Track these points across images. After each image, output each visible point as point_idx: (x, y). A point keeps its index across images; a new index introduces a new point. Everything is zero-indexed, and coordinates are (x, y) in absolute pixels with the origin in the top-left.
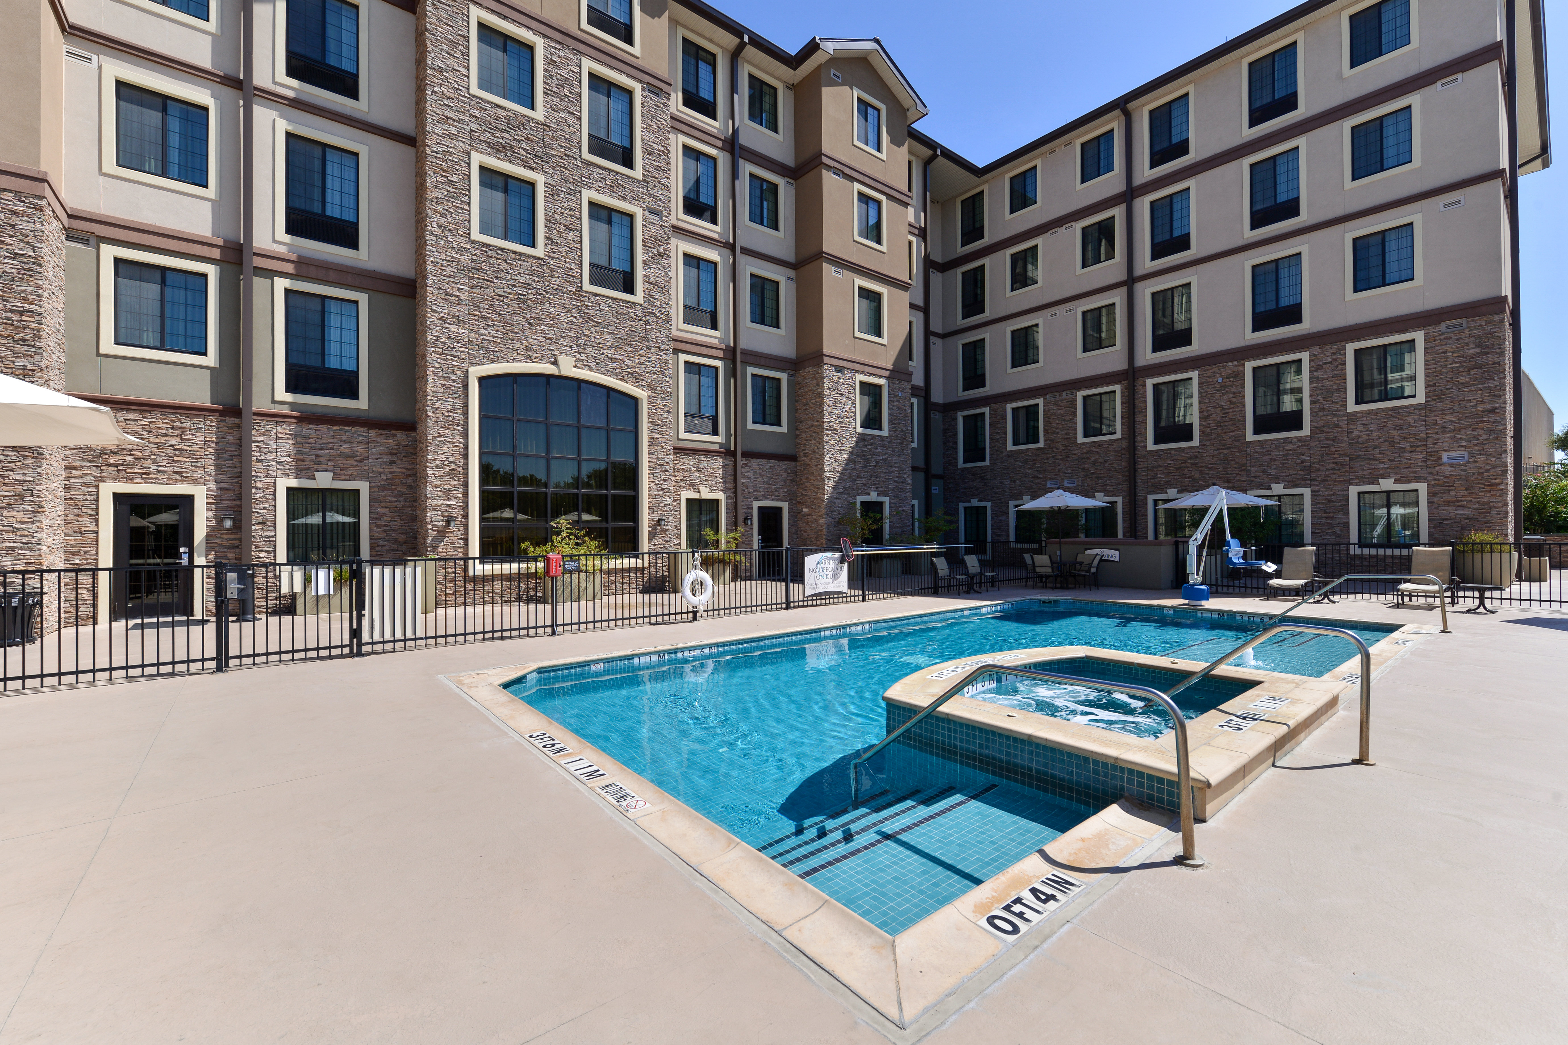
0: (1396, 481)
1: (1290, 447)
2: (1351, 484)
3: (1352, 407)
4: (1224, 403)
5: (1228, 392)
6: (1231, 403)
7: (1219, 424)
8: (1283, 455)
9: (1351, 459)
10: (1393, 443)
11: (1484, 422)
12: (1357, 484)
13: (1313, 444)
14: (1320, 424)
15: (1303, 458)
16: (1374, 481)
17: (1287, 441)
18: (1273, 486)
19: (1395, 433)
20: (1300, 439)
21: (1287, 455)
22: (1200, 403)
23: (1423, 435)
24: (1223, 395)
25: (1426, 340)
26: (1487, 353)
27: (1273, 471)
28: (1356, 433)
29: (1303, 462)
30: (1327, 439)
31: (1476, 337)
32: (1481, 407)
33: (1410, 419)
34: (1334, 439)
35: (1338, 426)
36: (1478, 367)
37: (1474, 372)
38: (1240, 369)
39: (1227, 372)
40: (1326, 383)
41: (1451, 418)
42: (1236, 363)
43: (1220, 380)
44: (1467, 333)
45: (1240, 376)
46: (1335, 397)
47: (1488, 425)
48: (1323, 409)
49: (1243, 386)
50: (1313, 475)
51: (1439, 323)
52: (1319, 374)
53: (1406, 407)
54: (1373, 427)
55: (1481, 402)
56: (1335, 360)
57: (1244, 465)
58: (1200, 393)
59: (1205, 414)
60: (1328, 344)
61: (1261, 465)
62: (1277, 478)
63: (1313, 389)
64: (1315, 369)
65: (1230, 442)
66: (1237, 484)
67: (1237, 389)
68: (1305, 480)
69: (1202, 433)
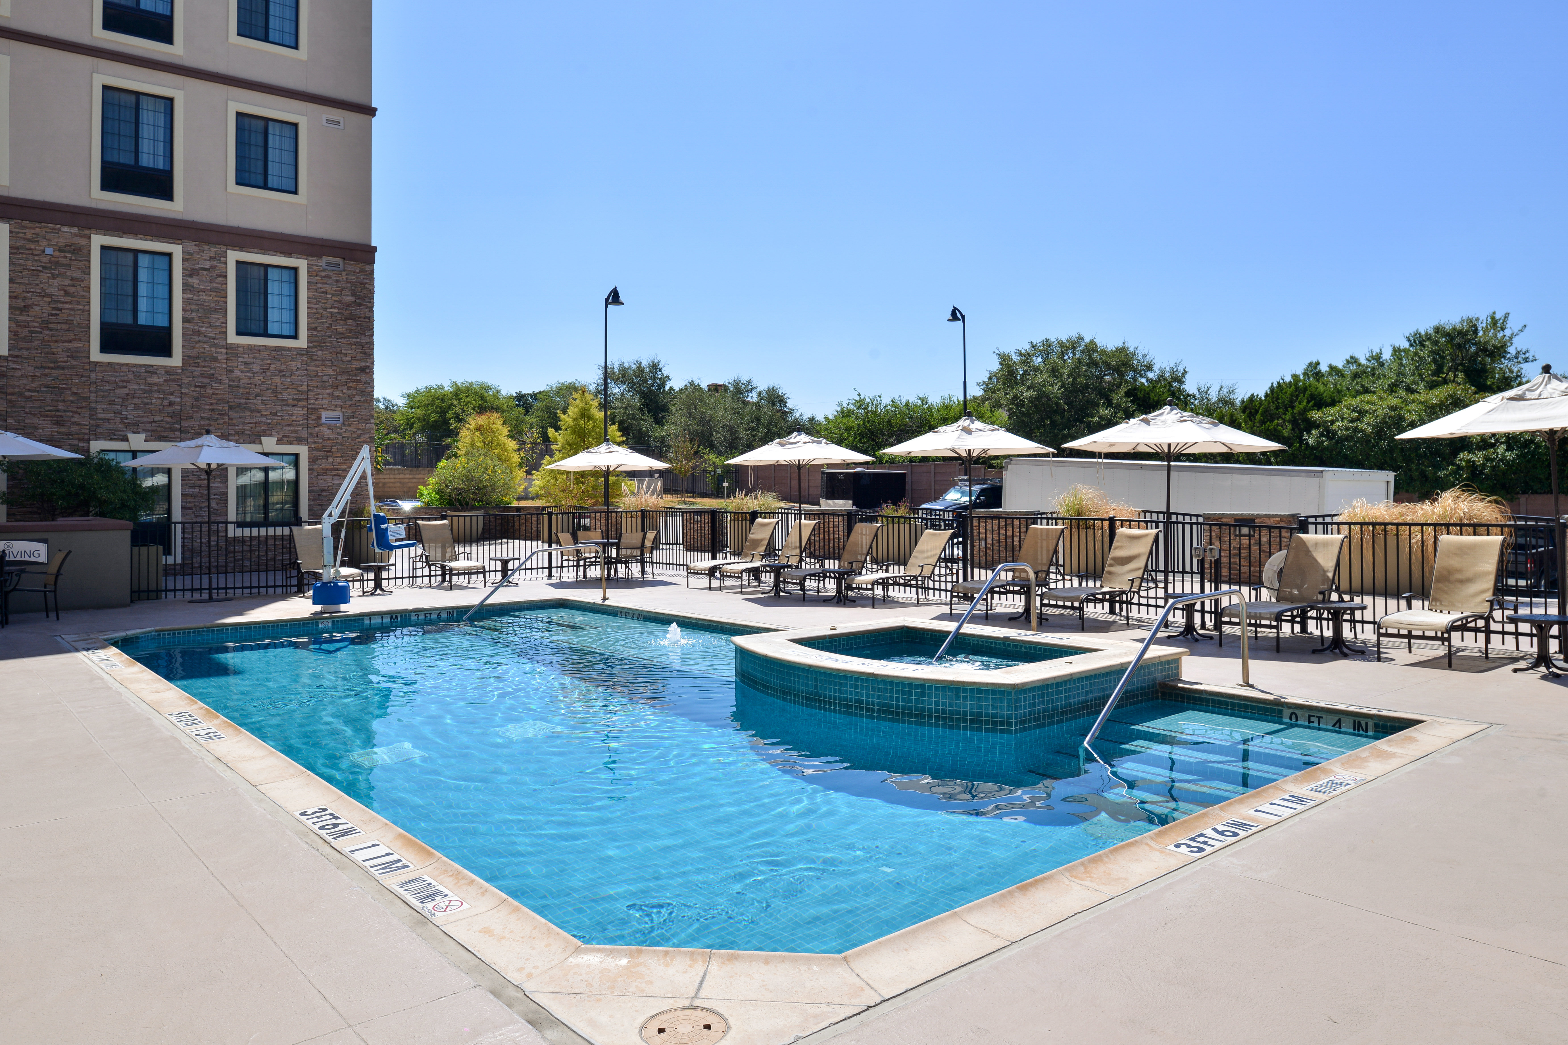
0: (280, 442)
1: (155, 379)
3: (233, 338)
4: (54, 291)
5: (60, 275)
6: (67, 293)
7: (45, 324)
8: (145, 391)
9: (230, 408)
10: (275, 392)
11: (356, 381)
13: (185, 380)
14: (195, 353)
15: (172, 398)
16: (255, 440)
17: (151, 370)
18: (131, 436)
19: (277, 380)
20: (169, 371)
21: (150, 391)
22: (11, 281)
23: (304, 388)
24: (54, 277)
25: (310, 274)
26: (360, 305)
27: (130, 413)
28: (237, 373)
29: (171, 404)
30: (203, 376)
31: (353, 284)
32: (355, 364)
33: (293, 365)
34: (212, 377)
35: (215, 359)
36: (353, 318)
37: (350, 322)
38: (82, 242)
39: (62, 242)
40: (203, 297)
41: (329, 371)
42: (75, 230)
43: (49, 251)
44: (344, 277)
45: (82, 253)
46: (214, 318)
47: (360, 386)
48: (199, 333)
49: (87, 271)
50: (185, 424)
51: (320, 256)
52: (194, 281)
53: (289, 349)
54: (256, 368)
55: (354, 358)
56: (213, 267)
57: (86, 399)
58: (14, 263)
59: (20, 303)
60: (207, 242)
61: (111, 403)
62: (137, 424)
63: (186, 302)
64: (189, 273)
65: (62, 357)
66: (74, 429)
67: (77, 274)
68: (173, 430)
69: (14, 334)
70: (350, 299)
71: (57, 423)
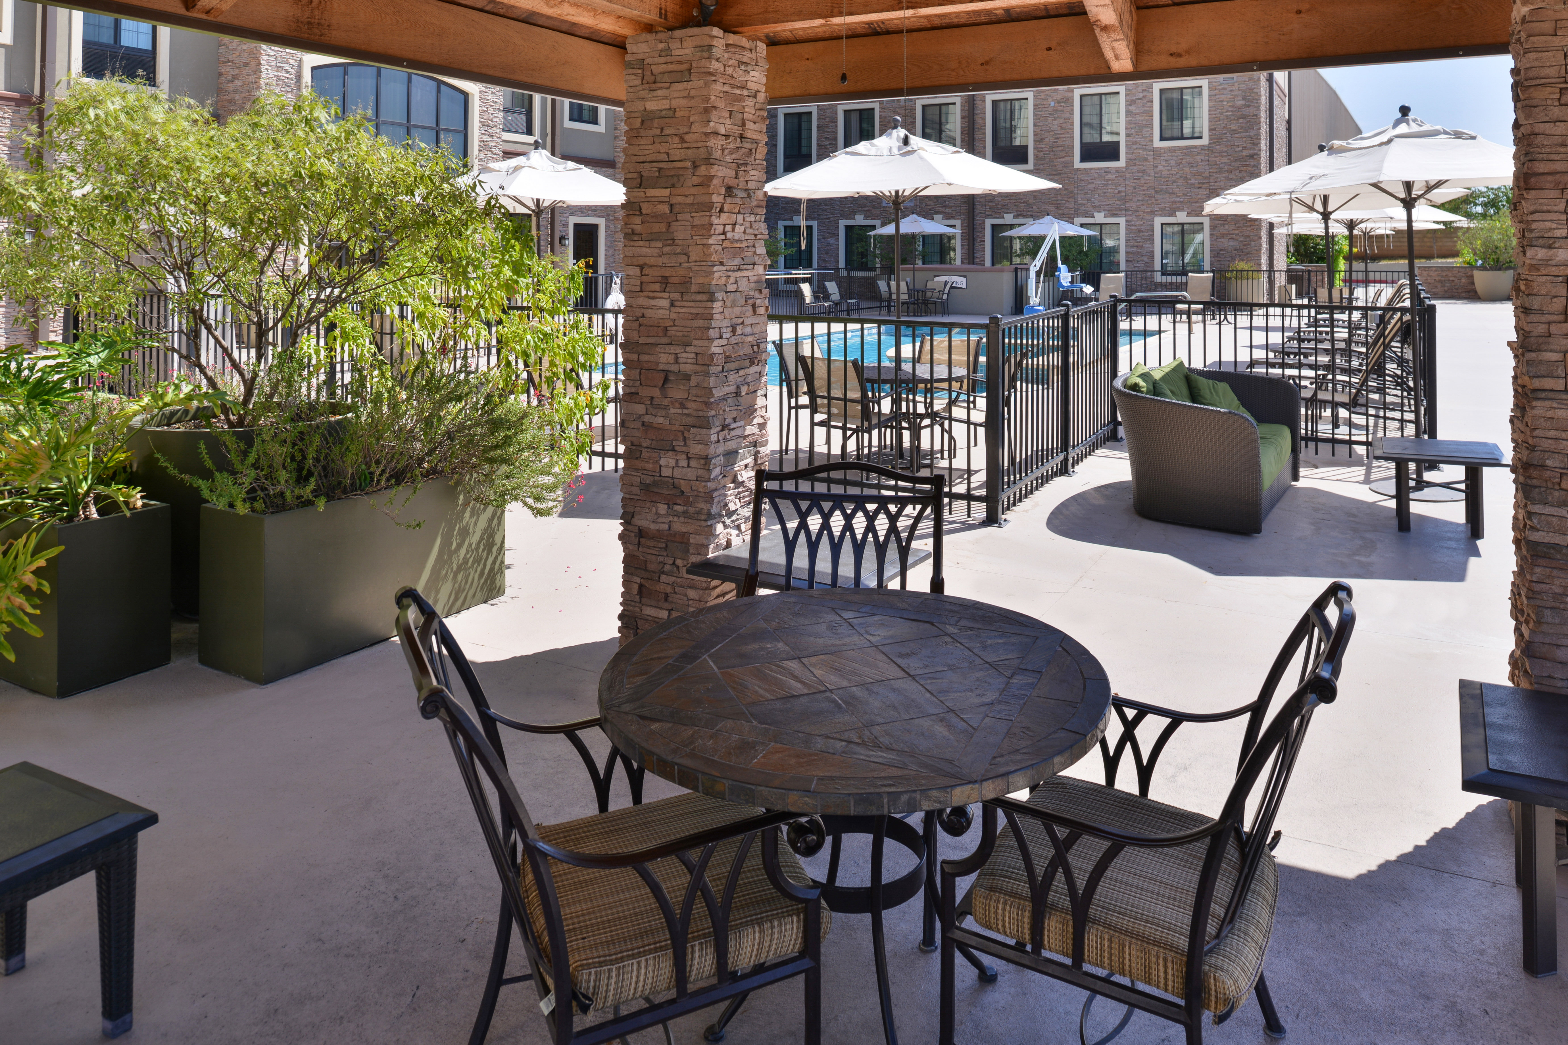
0: (1188, 214)
1: (1109, 176)
2: (1156, 215)
3: (1157, 143)
4: (1055, 128)
5: (1059, 117)
6: (1061, 128)
7: (1051, 149)
8: (1104, 185)
9: (1156, 192)
10: (1186, 179)
11: (1246, 165)
12: (1161, 216)
13: (1128, 175)
14: (1133, 157)
15: (1120, 188)
16: (1172, 214)
17: (1107, 171)
18: (1096, 214)
19: (1187, 170)
20: (1118, 170)
21: (1107, 185)
22: (1035, 125)
23: (1207, 174)
24: (1055, 119)
25: (1210, 89)
26: (1249, 106)
27: (1096, 199)
28: (1160, 167)
29: (1119, 192)
30: (1139, 172)
31: (1243, 91)
32: (1245, 153)
33: (1198, 158)
34: (1144, 172)
35: (1146, 160)
36: (1244, 117)
37: (1241, 121)
38: (1069, 94)
39: (1058, 96)
40: (1138, 118)
41: (1225, 160)
43: (1052, 104)
44: (1236, 86)
45: (1069, 101)
46: (1145, 132)
47: (1249, 169)
48: (1135, 143)
49: (1072, 113)
50: (1127, 205)
52: (1132, 108)
53: (1195, 147)
54: (1173, 163)
55: (1245, 148)
56: (1145, 97)
57: (1072, 192)
58: (1035, 115)
59: (1039, 138)
61: (1086, 194)
62: (1099, 206)
63: (1128, 123)
64: (1130, 103)
65: (1060, 167)
66: (1066, 211)
67: (1066, 115)
68: (1121, 210)
69: (1036, 156)
70: (1242, 102)
71: (1058, 208)
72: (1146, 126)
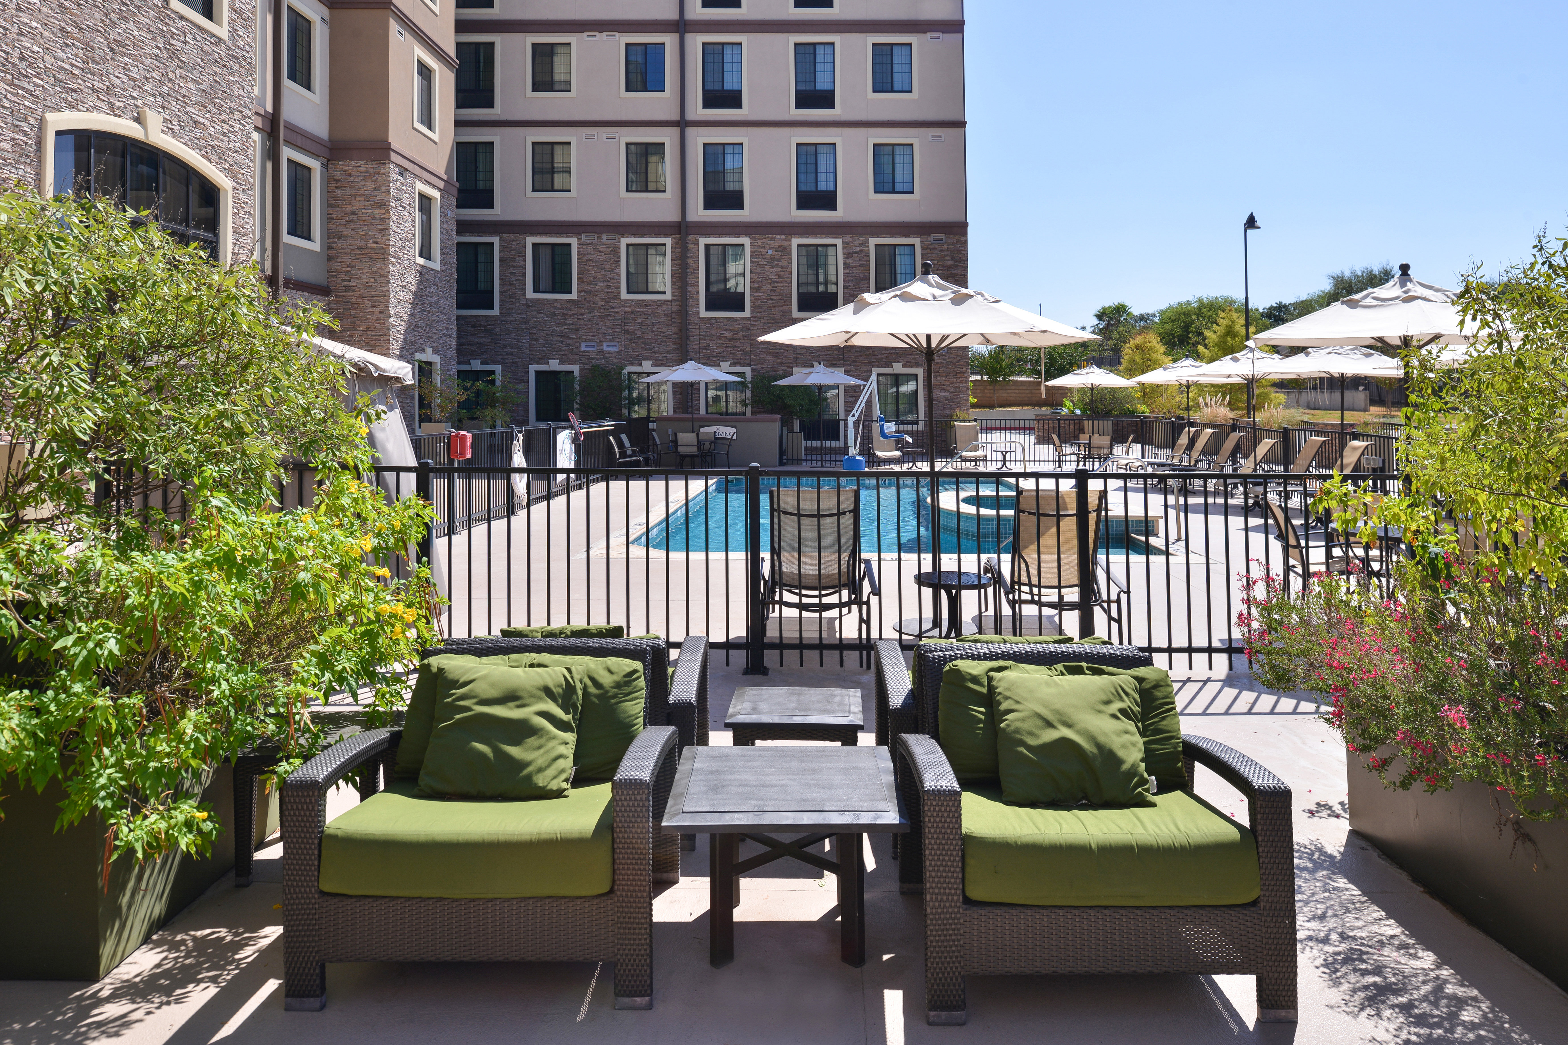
0: (904, 366)
2: (873, 366)
4: (773, 276)
5: (777, 266)
6: (780, 277)
7: (769, 297)
12: (878, 367)
16: (889, 365)
22: (751, 272)
24: (773, 267)
25: (923, 248)
26: (957, 266)
31: (952, 251)
36: (953, 276)
37: (950, 279)
38: (787, 244)
39: (776, 245)
40: (856, 271)
42: (783, 237)
43: (770, 252)
44: (947, 247)
45: (786, 250)
46: (862, 284)
49: (790, 261)
50: (846, 355)
51: (930, 234)
52: (850, 261)
56: (861, 251)
58: (751, 262)
59: (756, 285)
60: (857, 235)
62: (818, 356)
63: (845, 275)
64: (847, 256)
65: (778, 316)
66: (785, 360)
67: (785, 264)
68: (839, 360)
69: (753, 304)
70: (951, 262)
71: (776, 357)
72: (863, 279)
